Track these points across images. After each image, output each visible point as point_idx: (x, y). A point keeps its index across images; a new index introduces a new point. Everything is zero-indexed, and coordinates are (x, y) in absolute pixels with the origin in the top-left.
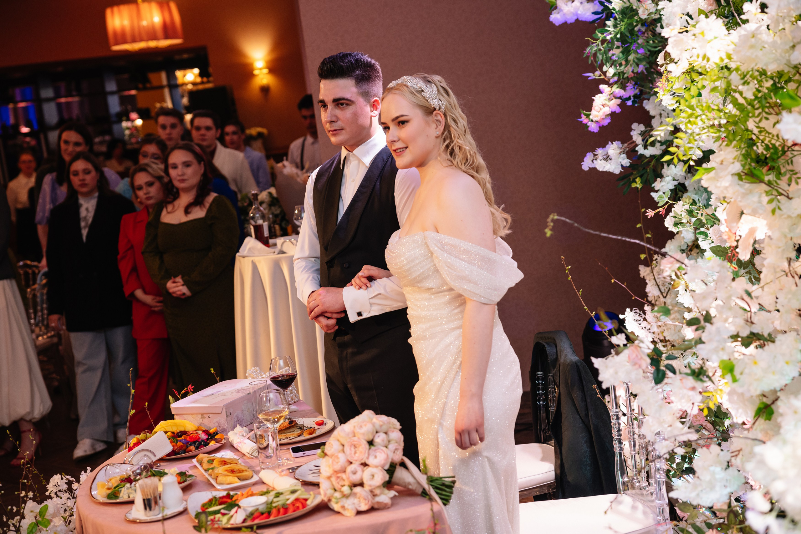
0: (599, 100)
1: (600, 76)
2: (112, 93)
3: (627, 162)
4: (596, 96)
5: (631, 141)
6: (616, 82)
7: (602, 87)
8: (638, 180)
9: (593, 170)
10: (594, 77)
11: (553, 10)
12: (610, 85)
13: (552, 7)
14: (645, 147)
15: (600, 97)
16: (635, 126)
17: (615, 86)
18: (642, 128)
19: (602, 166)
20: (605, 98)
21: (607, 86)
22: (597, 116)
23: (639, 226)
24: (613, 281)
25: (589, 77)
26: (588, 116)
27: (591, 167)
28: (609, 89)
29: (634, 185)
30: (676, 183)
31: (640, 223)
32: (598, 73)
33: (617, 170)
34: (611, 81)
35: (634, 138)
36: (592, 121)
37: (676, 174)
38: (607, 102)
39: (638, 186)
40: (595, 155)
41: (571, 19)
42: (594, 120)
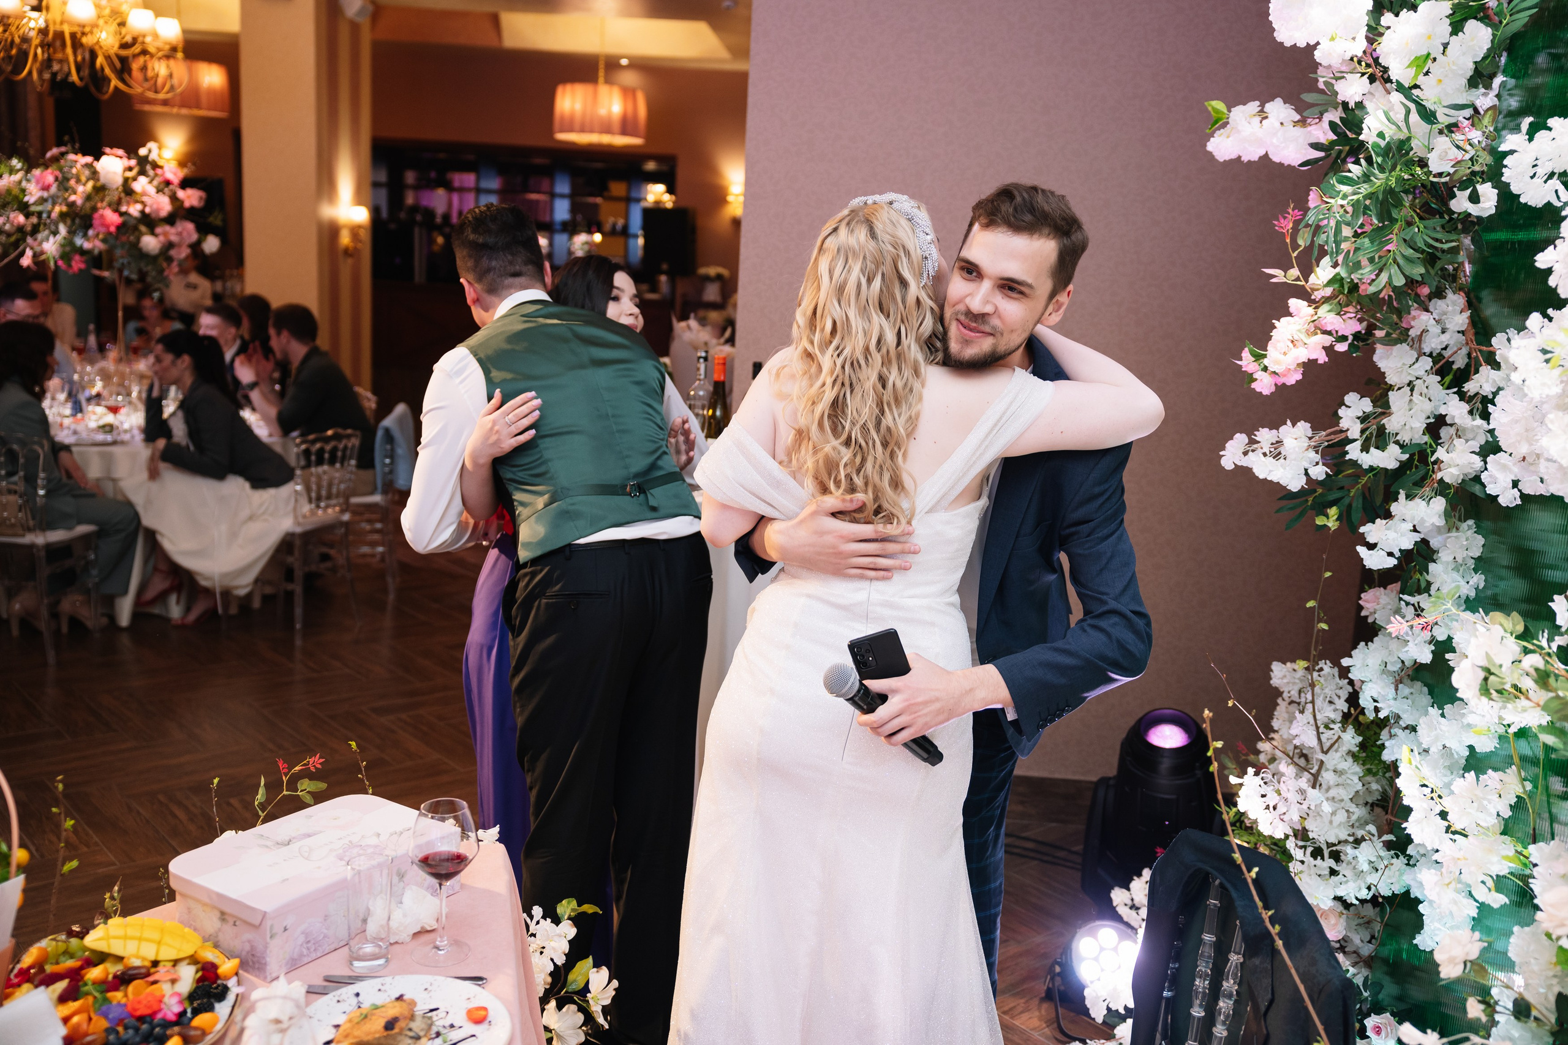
0: (1284, 329)
1: (1298, 279)
2: (562, 196)
3: (1319, 472)
4: (1282, 319)
5: (1336, 428)
6: (1326, 300)
7: (1294, 303)
8: (1333, 511)
9: (1244, 473)
10: (1285, 280)
11: (1219, 129)
12: (1315, 304)
13: (1216, 122)
14: (1365, 448)
15: (1289, 324)
16: (1351, 398)
17: (1325, 308)
18: (1366, 405)
19: (1264, 468)
20: (1299, 327)
21: (1305, 303)
22: (1277, 362)
23: (1311, 604)
24: (1230, 704)
25: (1275, 276)
26: (1258, 357)
27: (1239, 464)
28: (1311, 310)
29: (1320, 521)
30: (1417, 537)
31: (1315, 599)
32: (1295, 272)
33: (1295, 483)
34: (1317, 295)
35: (1344, 424)
36: (1265, 369)
37: (1422, 521)
38: (1303, 337)
39: (1330, 525)
40: (1252, 442)
41: (1252, 154)
42: (1271, 369)
